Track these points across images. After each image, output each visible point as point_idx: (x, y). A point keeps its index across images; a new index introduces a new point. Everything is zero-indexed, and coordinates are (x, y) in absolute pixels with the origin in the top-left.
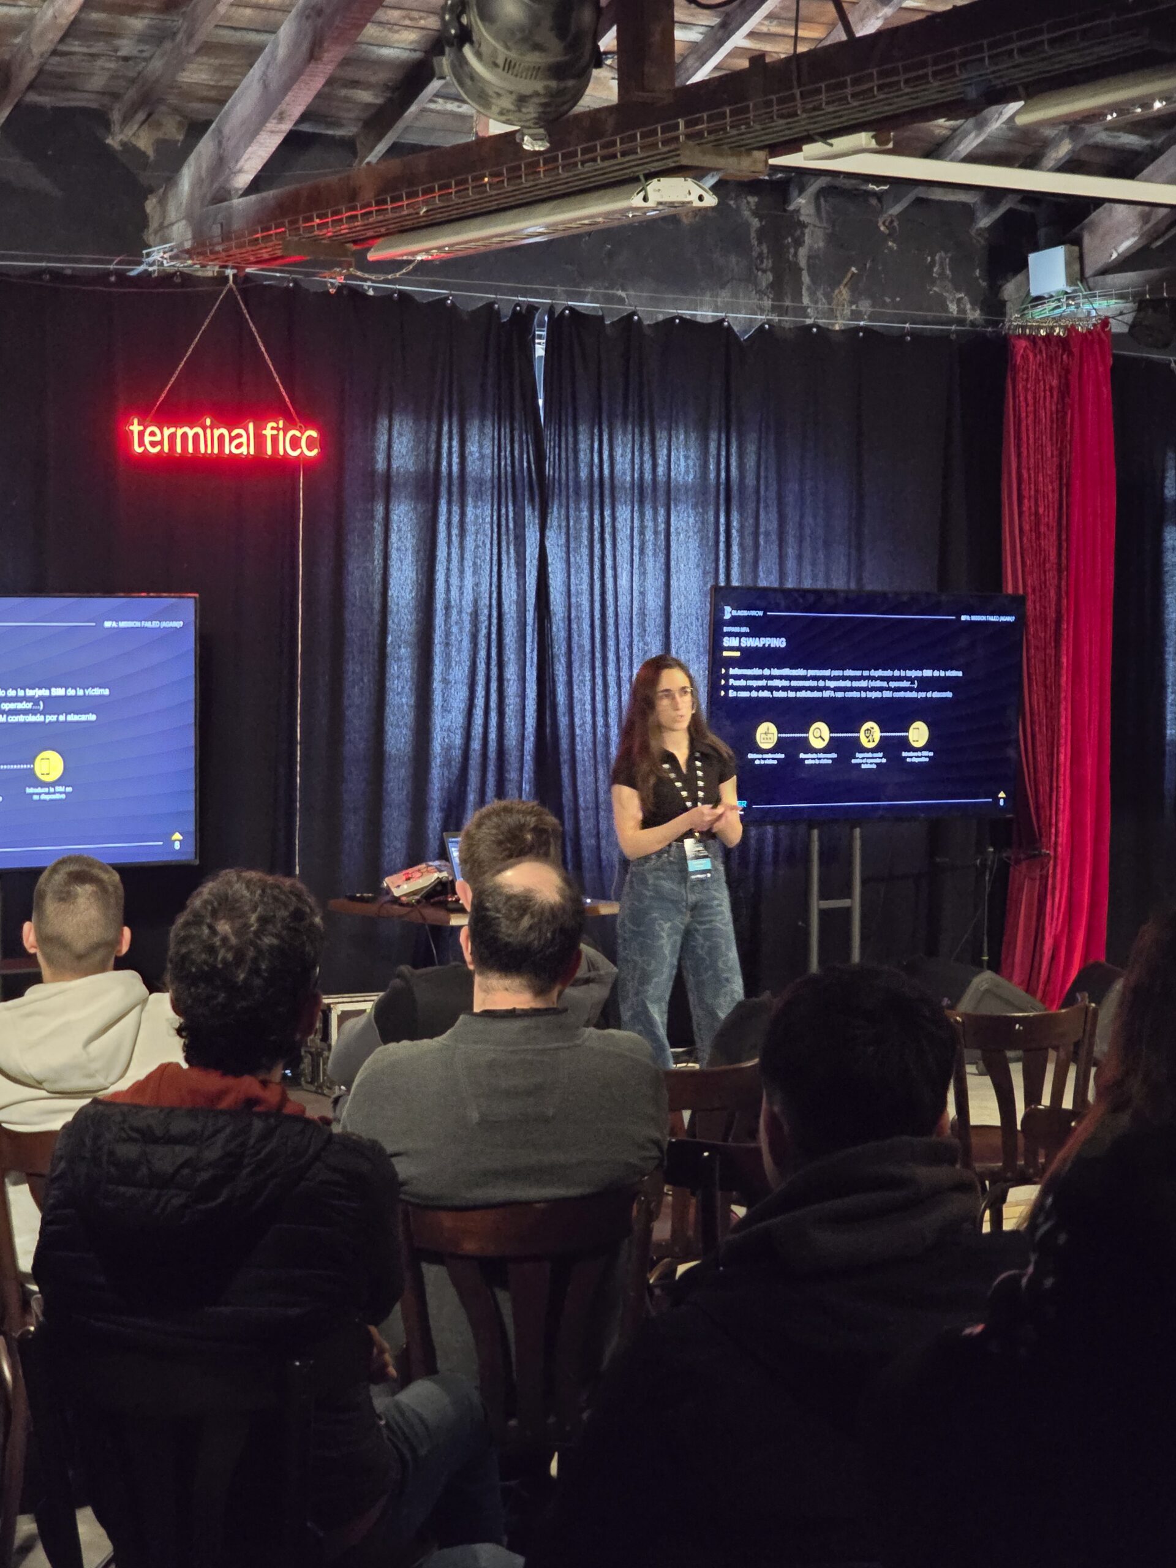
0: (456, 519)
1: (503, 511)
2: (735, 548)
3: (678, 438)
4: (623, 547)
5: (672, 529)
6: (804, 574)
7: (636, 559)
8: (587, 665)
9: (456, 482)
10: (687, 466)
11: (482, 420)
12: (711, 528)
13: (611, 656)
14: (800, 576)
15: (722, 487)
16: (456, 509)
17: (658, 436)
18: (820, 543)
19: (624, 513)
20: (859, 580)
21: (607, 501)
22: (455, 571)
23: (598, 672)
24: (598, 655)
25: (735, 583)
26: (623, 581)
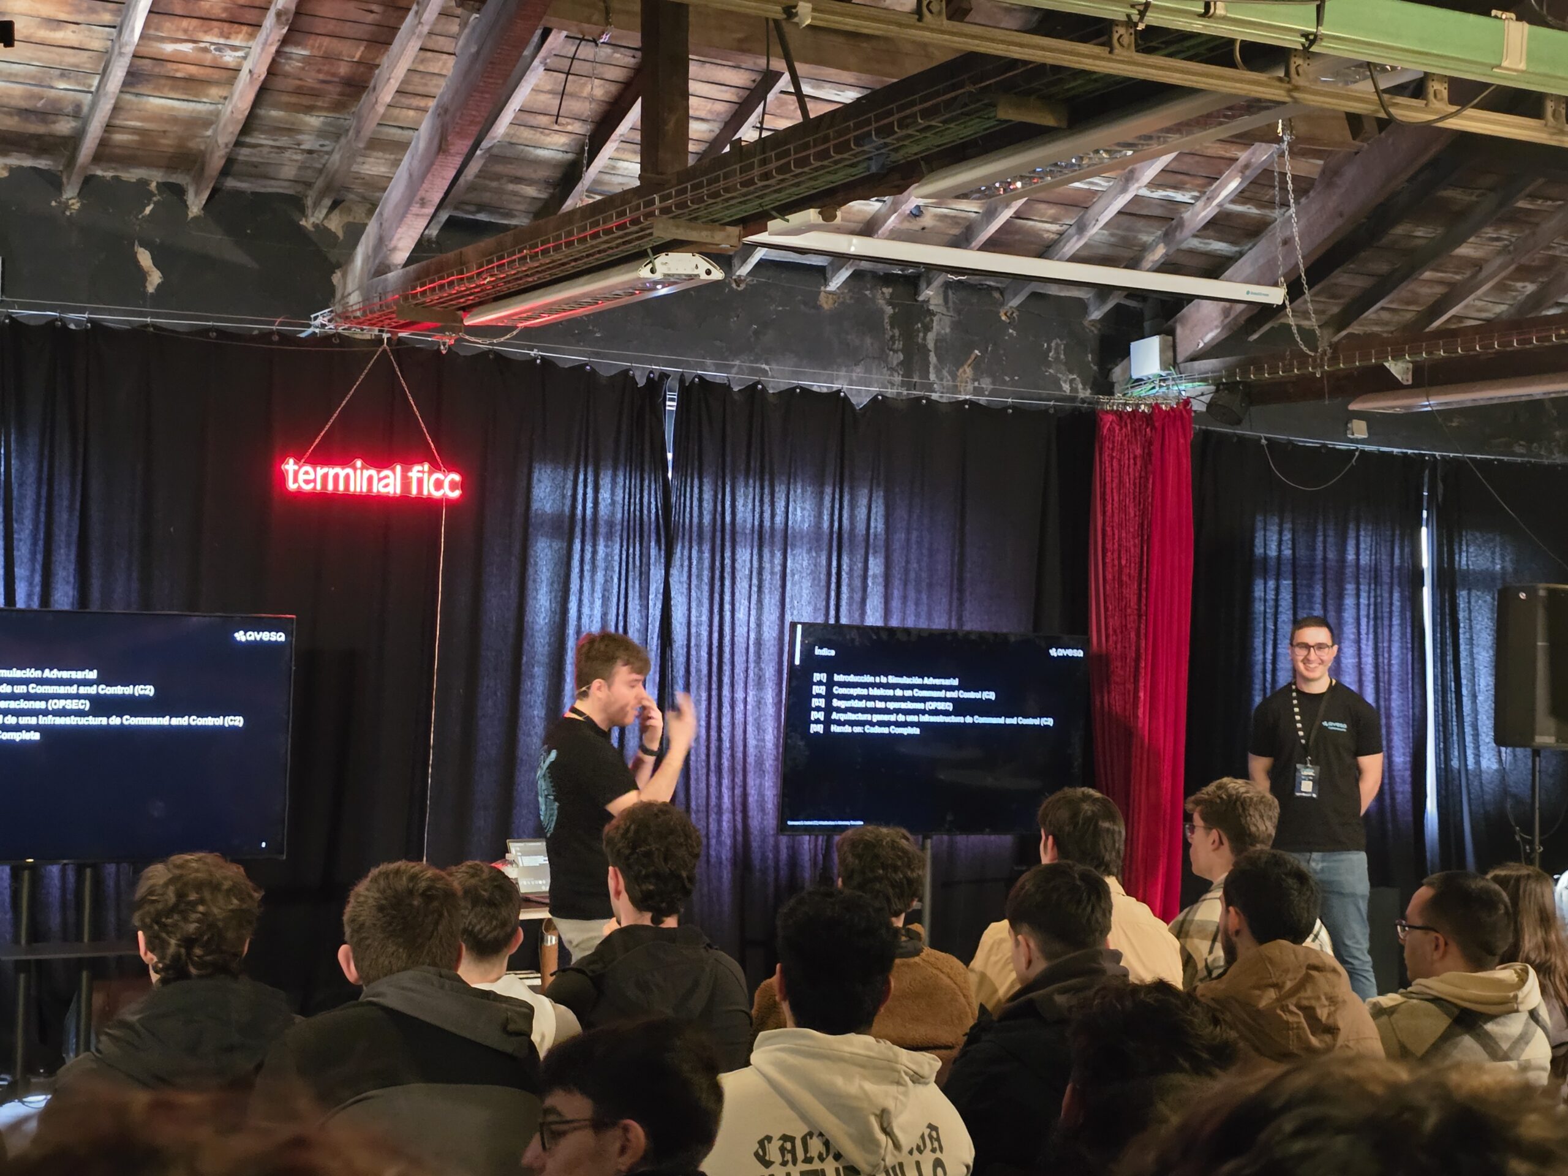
0: (588, 556)
1: (631, 550)
2: (844, 589)
3: (795, 492)
4: (742, 586)
5: (788, 571)
6: (908, 612)
7: (754, 597)
8: (704, 687)
9: (589, 524)
10: (803, 516)
11: (615, 470)
12: (824, 571)
13: (726, 680)
14: (905, 613)
15: (835, 536)
16: (588, 548)
17: (777, 489)
18: (924, 585)
19: (744, 556)
20: (960, 619)
21: (728, 544)
22: (586, 601)
23: (714, 693)
24: (714, 678)
25: (844, 621)
26: (741, 615)
